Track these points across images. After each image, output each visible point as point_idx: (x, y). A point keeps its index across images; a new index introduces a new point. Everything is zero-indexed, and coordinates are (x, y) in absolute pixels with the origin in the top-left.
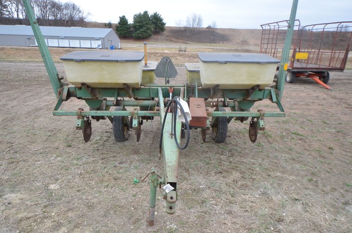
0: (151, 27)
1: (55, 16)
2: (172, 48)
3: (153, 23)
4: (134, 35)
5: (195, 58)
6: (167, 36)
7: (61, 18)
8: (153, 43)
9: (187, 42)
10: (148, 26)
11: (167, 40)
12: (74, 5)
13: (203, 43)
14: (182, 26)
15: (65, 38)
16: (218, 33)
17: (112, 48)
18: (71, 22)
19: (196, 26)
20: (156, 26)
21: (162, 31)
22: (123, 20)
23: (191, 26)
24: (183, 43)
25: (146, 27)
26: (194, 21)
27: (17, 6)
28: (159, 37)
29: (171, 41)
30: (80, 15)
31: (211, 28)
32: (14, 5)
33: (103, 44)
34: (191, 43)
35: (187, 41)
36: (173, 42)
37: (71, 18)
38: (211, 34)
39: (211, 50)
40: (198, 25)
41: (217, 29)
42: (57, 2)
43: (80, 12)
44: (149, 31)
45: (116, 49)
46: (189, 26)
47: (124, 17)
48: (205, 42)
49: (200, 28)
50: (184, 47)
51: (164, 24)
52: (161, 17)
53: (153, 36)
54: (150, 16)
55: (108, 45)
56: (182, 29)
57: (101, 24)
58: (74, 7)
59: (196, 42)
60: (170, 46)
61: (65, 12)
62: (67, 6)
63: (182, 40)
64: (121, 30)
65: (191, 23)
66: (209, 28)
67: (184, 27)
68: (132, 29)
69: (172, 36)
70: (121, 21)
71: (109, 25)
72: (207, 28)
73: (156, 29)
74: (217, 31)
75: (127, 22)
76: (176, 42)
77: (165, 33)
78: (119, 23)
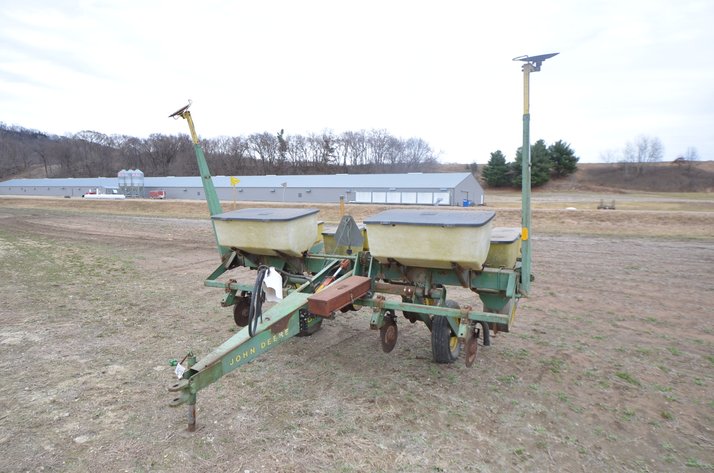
0: (548, 165)
1: (393, 159)
2: (585, 203)
3: (553, 158)
4: (514, 181)
5: (603, 221)
6: (581, 181)
7: (400, 162)
8: (550, 193)
9: (623, 190)
10: (543, 165)
11: (580, 188)
12: (421, 140)
13: (663, 191)
14: (616, 161)
15: (397, 190)
16: (701, 171)
17: (466, 204)
18: (414, 166)
19: (646, 159)
20: (559, 164)
21: (571, 172)
22: (497, 159)
23: (636, 160)
24: (615, 192)
25: (538, 167)
26: (642, 149)
27: (346, 149)
28: (563, 183)
29: (589, 189)
30: (429, 154)
31: (684, 162)
32: (343, 148)
33: (452, 198)
34: (634, 191)
35: (626, 189)
36: (593, 190)
37: (416, 159)
38: (683, 174)
39: (677, 206)
40: (651, 156)
41: (700, 163)
42: (398, 139)
43: (429, 150)
44: (544, 174)
45: (473, 205)
46: (629, 161)
47: (499, 152)
48: (669, 190)
49: (658, 163)
50: (611, 200)
51: (576, 160)
52: (570, 148)
53: (552, 182)
54: (547, 148)
55: (461, 199)
56: (615, 166)
57: (461, 166)
58: (420, 144)
59: (645, 190)
60: (584, 200)
61: (406, 152)
62: (410, 144)
63: (613, 187)
64: (491, 175)
65: (636, 155)
66: (679, 161)
67: (620, 163)
68: (512, 172)
69: (590, 181)
70: (493, 159)
71: (473, 168)
72: (675, 162)
73: (558, 169)
74: (700, 167)
75: (504, 160)
76: (599, 191)
77: (577, 175)
78: (490, 164)
